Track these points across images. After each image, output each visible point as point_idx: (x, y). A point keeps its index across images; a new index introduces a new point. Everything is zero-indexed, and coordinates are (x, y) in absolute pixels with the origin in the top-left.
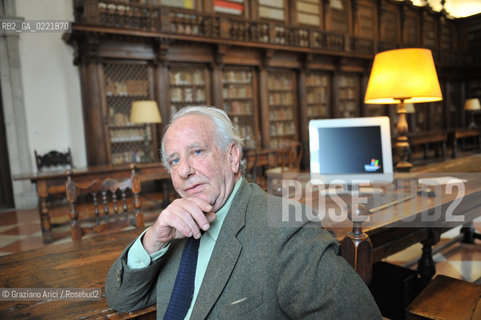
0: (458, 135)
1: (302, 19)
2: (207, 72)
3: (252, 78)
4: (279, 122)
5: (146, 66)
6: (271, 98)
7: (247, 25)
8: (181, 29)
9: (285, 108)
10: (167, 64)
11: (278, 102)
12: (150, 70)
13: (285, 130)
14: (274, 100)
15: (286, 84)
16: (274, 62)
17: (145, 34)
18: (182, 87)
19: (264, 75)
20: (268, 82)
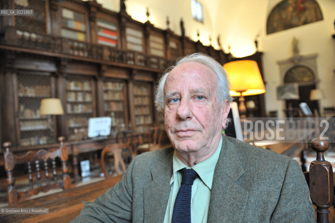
1: (154, 52)
2: (93, 82)
3: (123, 87)
4: (142, 115)
5: (50, 77)
6: (136, 100)
7: (120, 54)
8: (76, 53)
9: (144, 106)
10: (65, 75)
11: (140, 103)
12: (53, 80)
13: (145, 120)
14: (138, 101)
15: (145, 91)
16: (137, 77)
17: (50, 54)
18: (76, 92)
19: (131, 85)
20: (133, 90)
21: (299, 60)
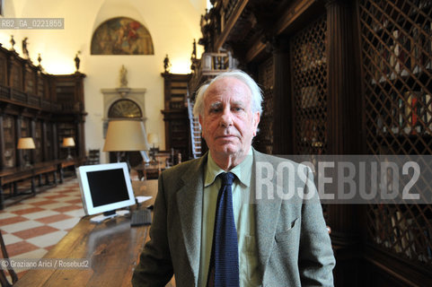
0: (63, 166)
21: (127, 93)
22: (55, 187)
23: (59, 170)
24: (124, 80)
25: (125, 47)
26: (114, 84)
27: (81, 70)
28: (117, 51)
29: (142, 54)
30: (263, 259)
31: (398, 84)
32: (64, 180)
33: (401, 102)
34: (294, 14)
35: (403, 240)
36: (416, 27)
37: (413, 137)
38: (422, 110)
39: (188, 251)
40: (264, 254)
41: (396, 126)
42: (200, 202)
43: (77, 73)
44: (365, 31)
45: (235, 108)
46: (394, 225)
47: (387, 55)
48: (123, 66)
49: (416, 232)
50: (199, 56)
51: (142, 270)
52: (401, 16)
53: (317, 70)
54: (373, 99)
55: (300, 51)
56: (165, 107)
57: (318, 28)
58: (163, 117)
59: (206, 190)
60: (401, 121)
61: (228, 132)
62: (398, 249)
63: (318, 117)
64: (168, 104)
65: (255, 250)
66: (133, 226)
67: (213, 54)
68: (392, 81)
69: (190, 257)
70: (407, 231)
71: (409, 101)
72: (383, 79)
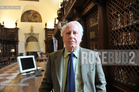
0: (11, 58)
21: (33, 34)
22: (8, 65)
23: (9, 60)
24: (32, 30)
25: (32, 20)
26: (29, 31)
27: (18, 27)
28: (30, 21)
29: (38, 22)
30: (83, 81)
31: (120, 30)
32: (11, 63)
33: (121, 35)
34: (87, 9)
35: (123, 78)
36: (125, 13)
37: (125, 46)
38: (128, 37)
39: (58, 79)
40: (84, 79)
41: (120, 43)
42: (62, 63)
43: (16, 28)
44: (110, 14)
45: (75, 33)
46: (120, 74)
47: (117, 21)
48: (32, 26)
49: (127, 75)
50: (57, 23)
51: (42, 87)
52: (121, 10)
53: (95, 26)
54: (113, 35)
55: (89, 21)
56: (46, 39)
57: (95, 13)
58: (45, 42)
59: (64, 59)
60: (121, 41)
61: (72, 40)
62: (122, 81)
63: (95, 41)
64: (46, 38)
65: (81, 78)
66: (36, 76)
67: (61, 22)
68: (118, 29)
69: (59, 81)
70: (125, 75)
71: (124, 35)
72: (116, 29)
